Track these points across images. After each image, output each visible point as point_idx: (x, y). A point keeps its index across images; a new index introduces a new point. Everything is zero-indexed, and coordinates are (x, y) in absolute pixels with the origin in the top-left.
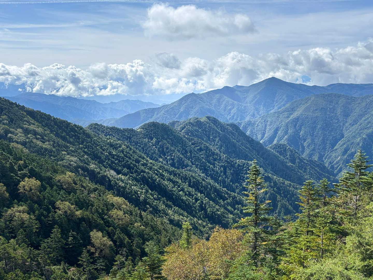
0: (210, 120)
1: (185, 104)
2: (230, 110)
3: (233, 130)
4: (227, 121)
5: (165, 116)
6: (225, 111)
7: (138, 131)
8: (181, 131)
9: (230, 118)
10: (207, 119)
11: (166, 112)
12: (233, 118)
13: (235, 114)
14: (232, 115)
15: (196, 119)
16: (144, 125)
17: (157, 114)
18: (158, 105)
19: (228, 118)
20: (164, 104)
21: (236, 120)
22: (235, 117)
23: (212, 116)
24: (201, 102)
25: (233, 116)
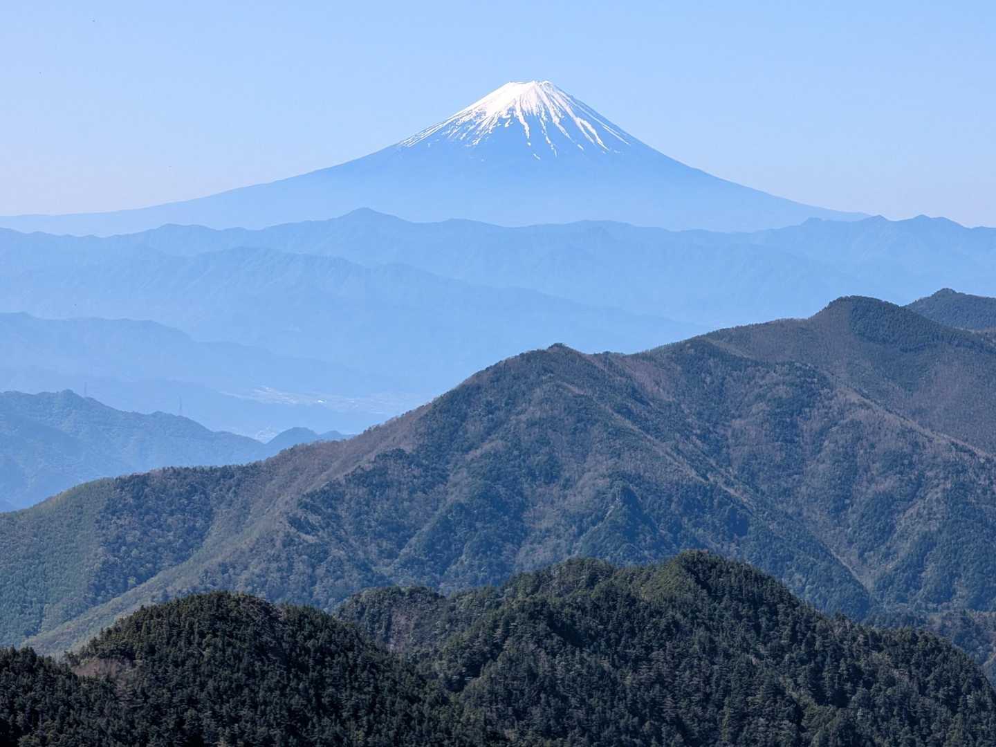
0: (715, 595)
1: (487, 446)
2: (887, 505)
3: (923, 689)
4: (863, 603)
5: (310, 539)
6: (839, 510)
7: (80, 672)
8: (458, 686)
9: (885, 584)
10: (691, 581)
11: (315, 510)
12: (913, 582)
13: (927, 543)
14: (905, 548)
15: (592, 581)
16: (136, 624)
17: (239, 523)
18: (248, 441)
19: (869, 583)
20: (295, 431)
21: (944, 594)
22: (930, 572)
23: (734, 552)
24: (628, 424)
25: (916, 565)
